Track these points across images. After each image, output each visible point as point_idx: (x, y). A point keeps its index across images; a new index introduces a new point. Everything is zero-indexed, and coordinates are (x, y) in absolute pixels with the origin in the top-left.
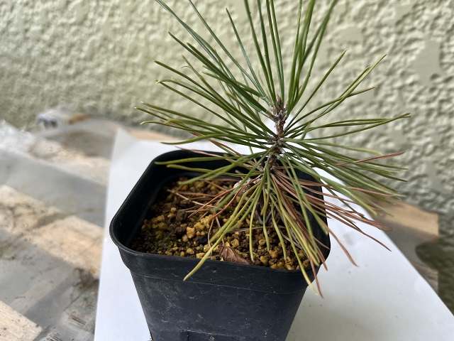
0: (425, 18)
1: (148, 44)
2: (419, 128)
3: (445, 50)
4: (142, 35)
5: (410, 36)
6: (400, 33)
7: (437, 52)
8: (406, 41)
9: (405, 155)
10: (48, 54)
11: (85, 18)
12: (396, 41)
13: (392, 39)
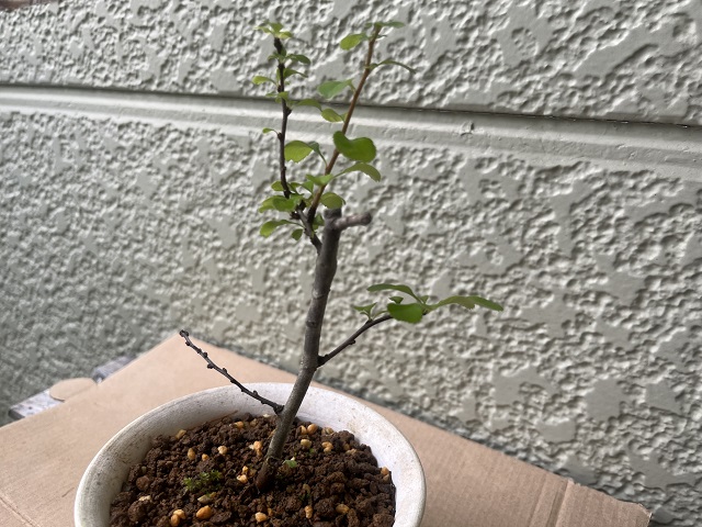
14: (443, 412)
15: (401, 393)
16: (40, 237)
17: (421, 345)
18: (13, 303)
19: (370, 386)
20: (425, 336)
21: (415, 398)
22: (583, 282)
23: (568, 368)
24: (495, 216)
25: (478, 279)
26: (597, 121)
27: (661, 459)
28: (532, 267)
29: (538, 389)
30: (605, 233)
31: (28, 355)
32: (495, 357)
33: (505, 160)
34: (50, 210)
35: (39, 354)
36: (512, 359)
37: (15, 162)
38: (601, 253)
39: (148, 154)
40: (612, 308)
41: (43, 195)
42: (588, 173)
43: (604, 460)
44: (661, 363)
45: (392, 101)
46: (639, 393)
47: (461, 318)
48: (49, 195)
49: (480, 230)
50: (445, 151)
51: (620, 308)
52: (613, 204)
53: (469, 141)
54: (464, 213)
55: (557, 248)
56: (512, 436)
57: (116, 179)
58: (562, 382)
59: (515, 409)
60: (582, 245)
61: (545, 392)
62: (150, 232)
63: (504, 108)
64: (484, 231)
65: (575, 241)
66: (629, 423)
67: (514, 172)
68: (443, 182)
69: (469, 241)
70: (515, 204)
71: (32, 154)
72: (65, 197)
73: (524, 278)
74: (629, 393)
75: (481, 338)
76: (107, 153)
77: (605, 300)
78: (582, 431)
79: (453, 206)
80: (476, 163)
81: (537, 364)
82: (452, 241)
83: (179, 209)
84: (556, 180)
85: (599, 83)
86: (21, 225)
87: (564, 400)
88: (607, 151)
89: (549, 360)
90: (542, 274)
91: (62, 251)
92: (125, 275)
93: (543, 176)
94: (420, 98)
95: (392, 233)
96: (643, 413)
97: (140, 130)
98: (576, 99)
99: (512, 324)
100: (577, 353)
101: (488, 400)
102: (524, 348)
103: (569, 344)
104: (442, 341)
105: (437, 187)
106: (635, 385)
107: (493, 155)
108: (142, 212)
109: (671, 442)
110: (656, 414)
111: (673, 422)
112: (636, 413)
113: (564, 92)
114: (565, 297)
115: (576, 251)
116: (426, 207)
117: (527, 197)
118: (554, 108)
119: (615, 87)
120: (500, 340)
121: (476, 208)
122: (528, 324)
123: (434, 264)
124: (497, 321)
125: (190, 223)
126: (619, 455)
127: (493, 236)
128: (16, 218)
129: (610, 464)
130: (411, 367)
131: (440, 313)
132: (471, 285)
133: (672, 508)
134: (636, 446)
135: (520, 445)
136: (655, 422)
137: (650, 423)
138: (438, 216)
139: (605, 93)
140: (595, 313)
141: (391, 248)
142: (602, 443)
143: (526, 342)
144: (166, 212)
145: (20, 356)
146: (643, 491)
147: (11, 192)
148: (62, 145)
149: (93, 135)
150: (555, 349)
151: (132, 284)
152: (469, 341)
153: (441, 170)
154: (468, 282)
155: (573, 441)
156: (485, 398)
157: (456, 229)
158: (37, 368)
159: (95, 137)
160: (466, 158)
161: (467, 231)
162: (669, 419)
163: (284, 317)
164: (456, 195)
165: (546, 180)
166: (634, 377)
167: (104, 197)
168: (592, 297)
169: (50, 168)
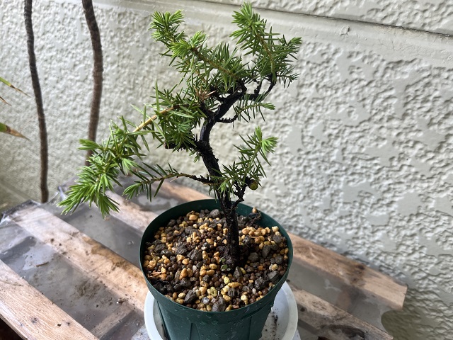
0: (291, 111)
1: (127, 102)
2: (294, 183)
3: (304, 133)
4: (123, 96)
5: (283, 122)
6: (277, 119)
7: (300, 134)
8: (281, 125)
9: (287, 199)
10: (61, 97)
11: (87, 79)
12: (276, 124)
13: (273, 123)
14: (310, 203)
15: (286, 190)
16: (69, 82)
17: (301, 164)
18: (54, 121)
19: (268, 185)
20: (304, 159)
21: (295, 195)
22: (407, 134)
23: (390, 184)
24: (356, 89)
25: (340, 128)
26: (430, 33)
27: (438, 240)
28: (375, 123)
29: (369, 195)
30: (425, 105)
31: (64, 152)
32: (346, 174)
33: (367, 54)
34: (75, 65)
35: (71, 152)
36: (356, 177)
37: (53, 33)
38: (421, 117)
39: (137, 34)
40: (423, 152)
41: (70, 55)
42: (420, 67)
43: (403, 237)
44: (447, 185)
45: (297, 10)
46: (430, 202)
47: (328, 150)
48: (74, 56)
49: (346, 98)
50: (329, 45)
51: (427, 152)
52: (432, 87)
53: (345, 39)
54: (337, 86)
55: (393, 112)
56: (351, 220)
57: (117, 49)
58: (384, 192)
59: (354, 205)
60: (410, 111)
61: (373, 197)
62: (137, 84)
63: (371, 19)
64: (348, 99)
65: (406, 108)
66: (421, 218)
67: (372, 62)
68: (325, 65)
69: (338, 104)
70: (370, 82)
71: (63, 29)
72: (85, 57)
73: (369, 129)
74: (425, 202)
75: (339, 163)
76: (111, 31)
77: (419, 146)
78: (392, 220)
79: (331, 81)
80: (348, 55)
81: (371, 180)
82: (327, 103)
83: (156, 70)
84: (399, 69)
85: (434, 9)
86: (57, 73)
87: (384, 202)
88: (434, 53)
89: (378, 179)
90: (382, 127)
91: (83, 91)
92: (122, 109)
93: (391, 66)
94: (316, 9)
95: (289, 95)
96: (431, 213)
97: (132, 18)
98: (418, 17)
99: (359, 156)
100: (397, 176)
101: (339, 199)
102: (364, 170)
103: (392, 171)
104: (314, 163)
105: (321, 67)
106: (428, 197)
107: (360, 50)
108: (132, 71)
109: (445, 231)
110: (439, 214)
111: (449, 220)
112: (427, 213)
113: (411, 12)
114: (394, 143)
115: (405, 115)
116: (313, 81)
117: (379, 79)
118: (404, 22)
119: (444, 13)
120: (349, 165)
121: (345, 84)
122: (369, 157)
123: (314, 116)
124: (349, 153)
125: (163, 80)
126: (413, 235)
127: (353, 102)
128: (54, 69)
129: (406, 240)
130: (294, 176)
131: (315, 146)
132: (336, 131)
133: (440, 267)
134: (424, 231)
135: (355, 225)
136: (437, 219)
137: (434, 219)
138: (320, 87)
139: (437, 15)
140: (412, 153)
141: (288, 105)
142: (404, 228)
143: (366, 168)
144: (148, 72)
145: (59, 152)
146: (424, 257)
147: (50, 52)
148: (82, 24)
149: (101, 19)
150: (384, 172)
151: (126, 114)
152: (331, 164)
153: (325, 57)
154: (335, 129)
155: (386, 226)
156: (336, 197)
157: (331, 95)
158: (70, 160)
159: (103, 20)
160: (342, 50)
161: (337, 98)
162: (446, 218)
163: (218, 141)
164: (333, 74)
165: (393, 68)
166: (429, 193)
167: (109, 59)
168: (411, 144)
169: (74, 39)
